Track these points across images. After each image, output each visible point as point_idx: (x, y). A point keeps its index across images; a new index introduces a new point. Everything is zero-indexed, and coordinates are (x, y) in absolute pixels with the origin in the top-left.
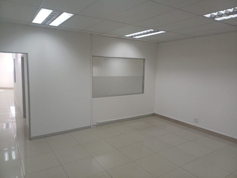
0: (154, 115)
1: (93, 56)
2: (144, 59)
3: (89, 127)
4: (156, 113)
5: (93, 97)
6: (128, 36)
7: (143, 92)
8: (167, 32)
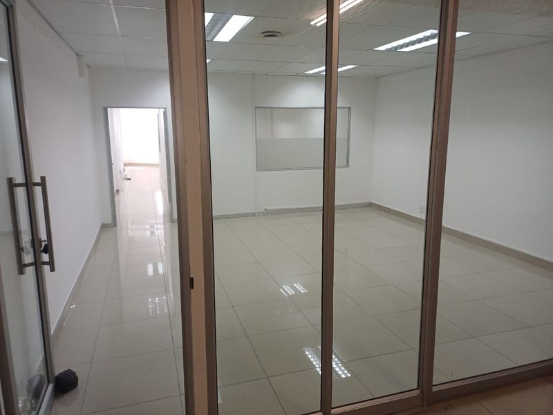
0: (370, 205)
1: (256, 108)
2: (350, 108)
3: (253, 215)
4: (373, 202)
5: (258, 169)
6: (311, 72)
7: (348, 165)
8: (360, 66)
